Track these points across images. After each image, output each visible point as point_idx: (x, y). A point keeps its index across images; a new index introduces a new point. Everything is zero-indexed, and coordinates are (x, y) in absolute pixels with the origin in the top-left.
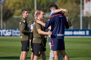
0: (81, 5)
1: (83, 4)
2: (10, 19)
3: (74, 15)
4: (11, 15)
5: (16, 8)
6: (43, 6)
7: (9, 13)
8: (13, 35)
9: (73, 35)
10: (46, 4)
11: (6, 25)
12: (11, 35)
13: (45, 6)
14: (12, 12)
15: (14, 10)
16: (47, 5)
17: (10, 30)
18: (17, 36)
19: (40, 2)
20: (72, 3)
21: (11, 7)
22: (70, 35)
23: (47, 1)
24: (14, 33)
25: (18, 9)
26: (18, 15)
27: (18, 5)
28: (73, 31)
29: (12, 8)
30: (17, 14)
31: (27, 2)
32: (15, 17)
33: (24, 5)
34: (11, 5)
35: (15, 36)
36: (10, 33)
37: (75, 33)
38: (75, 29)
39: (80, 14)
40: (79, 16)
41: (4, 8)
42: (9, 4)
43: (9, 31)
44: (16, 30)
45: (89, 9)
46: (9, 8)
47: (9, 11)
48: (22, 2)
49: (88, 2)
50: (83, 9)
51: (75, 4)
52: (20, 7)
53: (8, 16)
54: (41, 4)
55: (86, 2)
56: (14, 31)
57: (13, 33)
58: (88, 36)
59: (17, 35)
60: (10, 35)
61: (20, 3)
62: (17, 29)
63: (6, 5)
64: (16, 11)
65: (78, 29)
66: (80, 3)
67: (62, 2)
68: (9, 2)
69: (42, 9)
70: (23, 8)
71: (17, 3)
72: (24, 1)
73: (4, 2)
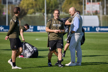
0: (83, 6)
1: (85, 5)
2: (24, 17)
4: (25, 14)
5: (29, 7)
6: (52, 7)
7: (23, 12)
10: (54, 4)
11: (21, 22)
13: (54, 6)
14: (26, 11)
15: (28, 10)
16: (55, 6)
18: (30, 31)
19: (49, 3)
20: (75, 4)
21: (25, 7)
23: (55, 2)
25: (31, 9)
26: (30, 14)
27: (31, 6)
29: (26, 8)
30: (30, 13)
31: (38, 3)
32: (28, 15)
33: (36, 5)
34: (25, 5)
42: (23, 5)
45: (90, 9)
46: (23, 8)
47: (23, 10)
48: (34, 3)
49: (89, 3)
50: (85, 9)
51: (78, 5)
52: (32, 7)
53: (22, 14)
54: (50, 5)
55: (88, 4)
58: (89, 31)
61: (32, 4)
63: (21, 5)
64: (29, 10)
66: (82, 4)
67: (67, 3)
68: (24, 3)
69: (51, 9)
70: (35, 8)
71: (30, 4)
72: (36, 2)
73: (19, 3)
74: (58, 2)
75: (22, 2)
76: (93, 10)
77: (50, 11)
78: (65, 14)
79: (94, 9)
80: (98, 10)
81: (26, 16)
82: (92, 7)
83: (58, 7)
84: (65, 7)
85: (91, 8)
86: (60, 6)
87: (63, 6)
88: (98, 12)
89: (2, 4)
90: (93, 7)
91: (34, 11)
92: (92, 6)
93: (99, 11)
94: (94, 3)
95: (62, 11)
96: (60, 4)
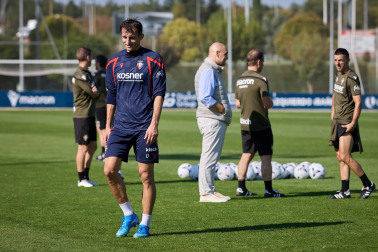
0: (331, 39)
1: (336, 37)
2: (173, 70)
3: (316, 60)
4: (176, 60)
5: (185, 43)
6: (247, 41)
7: (170, 57)
8: (179, 104)
9: (313, 107)
10: (252, 35)
12: (175, 106)
13: (251, 40)
14: (178, 54)
15: (182, 50)
16: (255, 39)
17: (173, 95)
18: (189, 108)
19: (241, 31)
20: (311, 33)
21: (175, 41)
22: (306, 107)
23: (255, 29)
24: (182, 101)
25: (191, 47)
26: (190, 61)
27: (190, 38)
28: (313, 97)
29: (178, 45)
30: (187, 58)
31: (210, 31)
32: (184, 64)
33: (204, 37)
34: (176, 37)
35: (183, 107)
36: (173, 101)
37: (318, 102)
38: (318, 92)
39: (328, 59)
40: (327, 63)
41: (159, 43)
42: (170, 35)
43: (170, 97)
44: (185, 93)
46: (171, 44)
47: (170, 51)
48: (199, 31)
49: (348, 33)
51: (317, 37)
52: (195, 43)
53: (168, 62)
54: (242, 36)
55: (343, 33)
56: (181, 96)
57: (179, 100)
59: (187, 104)
60: (172, 104)
61: (195, 34)
62: (189, 93)
63: (164, 37)
64: (187, 52)
65: (324, 92)
66: (328, 35)
67: (289, 33)
68: (171, 30)
69: (244, 46)
70: (202, 45)
71: (189, 33)
72: (205, 30)
73: (160, 31)
74: (265, 28)
75: (166, 30)
76: (358, 51)
77: (242, 54)
78: (284, 62)
79: (359, 48)
80: (372, 49)
81: (178, 66)
82: (355, 44)
83: (263, 43)
84: (281, 43)
85: (352, 46)
86: (268, 39)
87: (277, 40)
88: (372, 56)
89: (113, 34)
90: (359, 44)
91: (198, 53)
92: (356, 39)
93: (375, 53)
94: (360, 32)
95: (274, 53)
96: (270, 34)
